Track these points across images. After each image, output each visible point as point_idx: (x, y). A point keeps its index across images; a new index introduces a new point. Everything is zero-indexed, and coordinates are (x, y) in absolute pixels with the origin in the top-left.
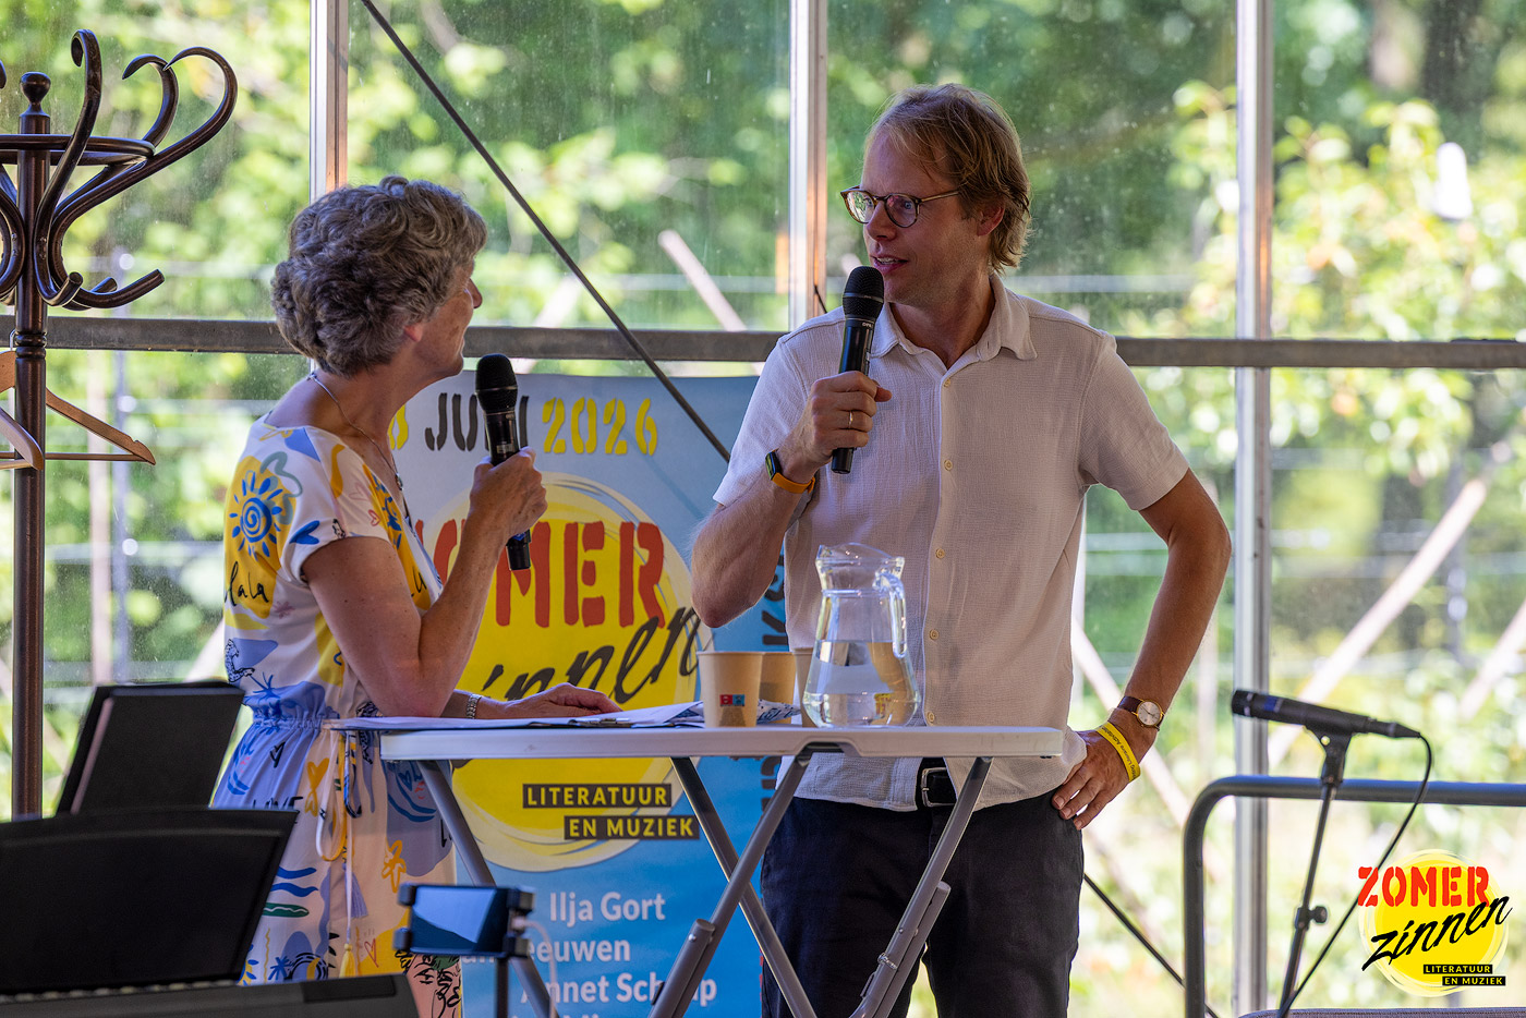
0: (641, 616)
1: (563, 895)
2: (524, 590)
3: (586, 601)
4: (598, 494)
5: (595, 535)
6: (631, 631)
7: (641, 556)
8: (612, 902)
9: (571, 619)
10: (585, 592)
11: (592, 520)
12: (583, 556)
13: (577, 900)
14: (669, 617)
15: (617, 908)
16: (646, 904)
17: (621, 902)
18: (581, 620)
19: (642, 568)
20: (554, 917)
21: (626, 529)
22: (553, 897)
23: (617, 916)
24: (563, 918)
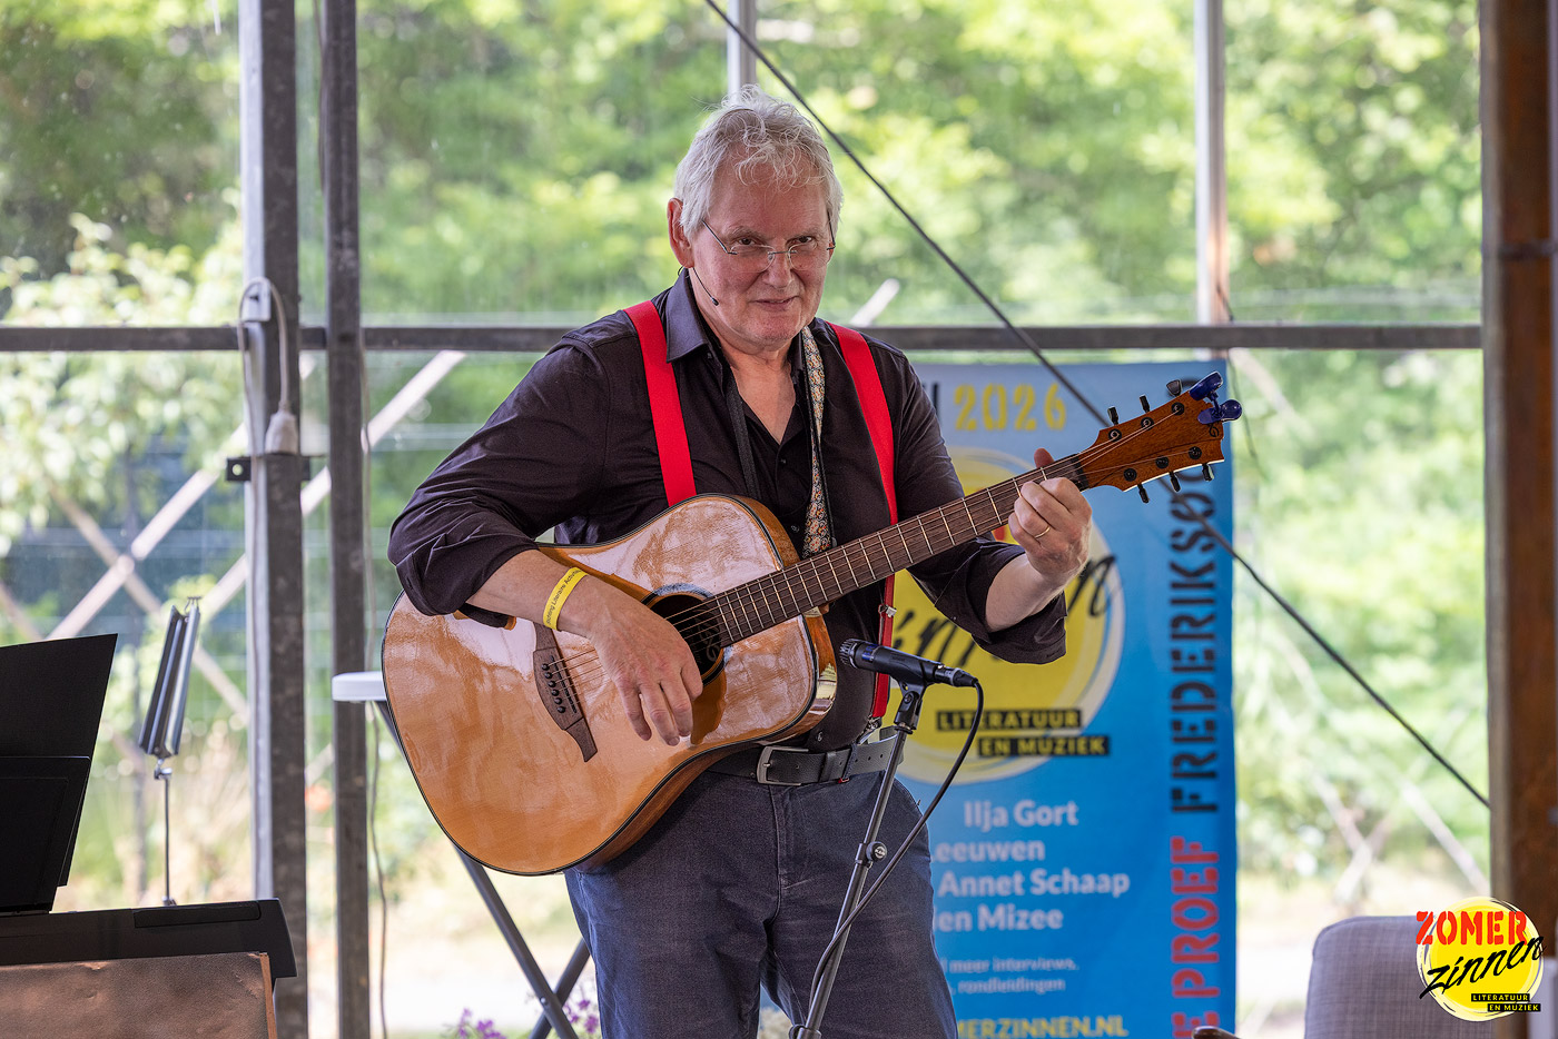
1: (978, 804)
4: (1005, 464)
8: (1025, 811)
15: (1030, 815)
16: (1059, 811)
17: (1034, 810)
20: (968, 821)
22: (968, 805)
23: (1031, 822)
24: (978, 824)
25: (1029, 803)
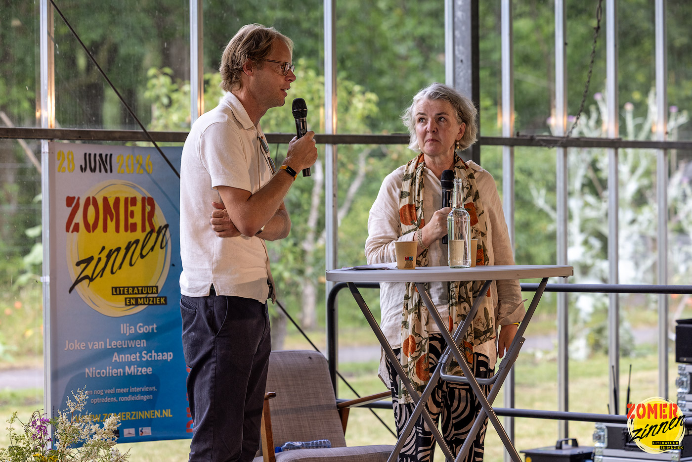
0: (148, 229)
1: (125, 325)
2: (112, 220)
3: (131, 224)
4: (134, 187)
5: (134, 201)
6: (145, 234)
7: (148, 208)
8: (140, 326)
9: (126, 230)
10: (131, 221)
11: (133, 196)
12: (130, 208)
13: (130, 326)
14: (157, 229)
15: (142, 329)
16: (151, 327)
17: (143, 327)
18: (129, 231)
19: (148, 213)
20: (122, 332)
21: (143, 199)
22: (122, 325)
23: (142, 332)
24: (125, 332)
25: (141, 324)
